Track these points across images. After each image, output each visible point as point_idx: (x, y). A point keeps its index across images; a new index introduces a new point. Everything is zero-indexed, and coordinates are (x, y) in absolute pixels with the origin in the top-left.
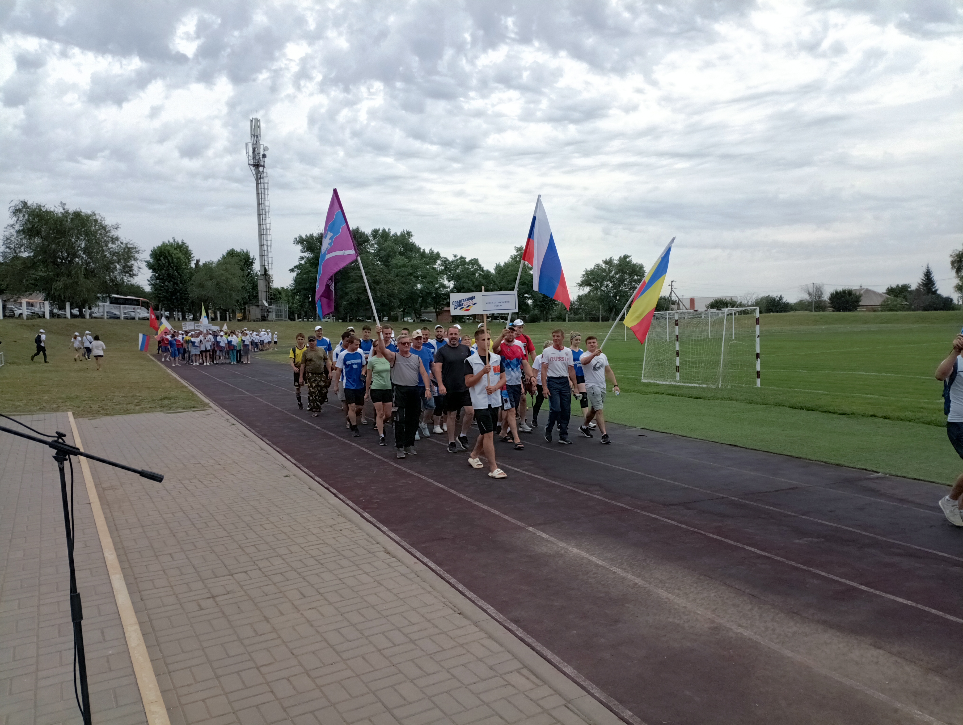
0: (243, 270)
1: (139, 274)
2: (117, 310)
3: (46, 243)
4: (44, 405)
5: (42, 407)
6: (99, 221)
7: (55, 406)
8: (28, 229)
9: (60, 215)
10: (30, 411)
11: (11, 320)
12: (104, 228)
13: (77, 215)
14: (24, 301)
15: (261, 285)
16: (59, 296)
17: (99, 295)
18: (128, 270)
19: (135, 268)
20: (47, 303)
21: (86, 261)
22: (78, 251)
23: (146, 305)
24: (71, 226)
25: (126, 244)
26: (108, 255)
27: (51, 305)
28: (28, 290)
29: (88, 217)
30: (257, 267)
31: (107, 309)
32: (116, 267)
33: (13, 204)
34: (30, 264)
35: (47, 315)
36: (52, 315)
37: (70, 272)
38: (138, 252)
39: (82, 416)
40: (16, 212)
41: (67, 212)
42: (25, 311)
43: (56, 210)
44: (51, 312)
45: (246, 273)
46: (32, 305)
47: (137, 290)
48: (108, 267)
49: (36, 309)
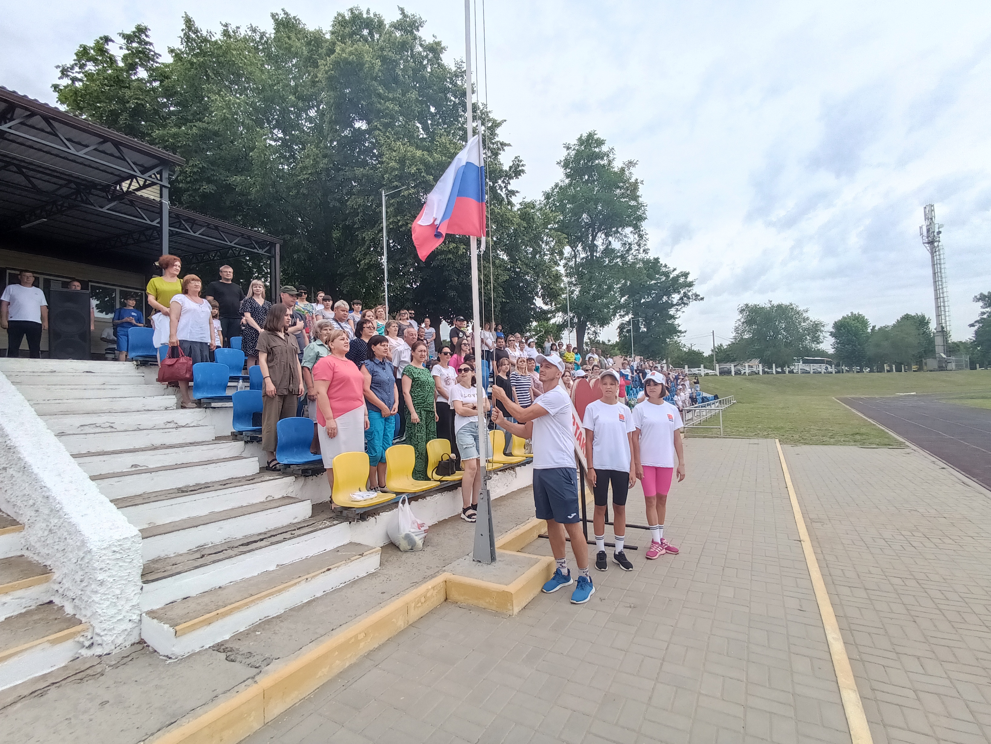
0: (919, 330)
1: (824, 341)
2: (807, 368)
3: (760, 327)
4: (759, 432)
5: (756, 433)
6: (795, 308)
7: (765, 433)
8: (749, 320)
9: (769, 309)
10: (749, 436)
11: (738, 376)
12: (798, 313)
13: (780, 306)
14: (747, 365)
15: (939, 341)
16: (769, 360)
17: (795, 358)
18: (816, 340)
19: (821, 337)
20: (760, 365)
21: (786, 336)
22: (780, 330)
23: (830, 363)
24: (775, 314)
25: (814, 322)
26: (801, 331)
27: (763, 366)
28: (750, 357)
29: (787, 307)
30: (933, 326)
31: (800, 367)
32: (806, 338)
33: (740, 306)
34: (750, 341)
35: (761, 373)
36: (764, 372)
37: (775, 344)
38: (823, 326)
39: (786, 443)
40: (742, 311)
41: (773, 306)
42: (747, 371)
43: (766, 306)
44: (763, 370)
45: (921, 331)
46: (752, 367)
47: (822, 353)
48: (801, 339)
49: (754, 369)
